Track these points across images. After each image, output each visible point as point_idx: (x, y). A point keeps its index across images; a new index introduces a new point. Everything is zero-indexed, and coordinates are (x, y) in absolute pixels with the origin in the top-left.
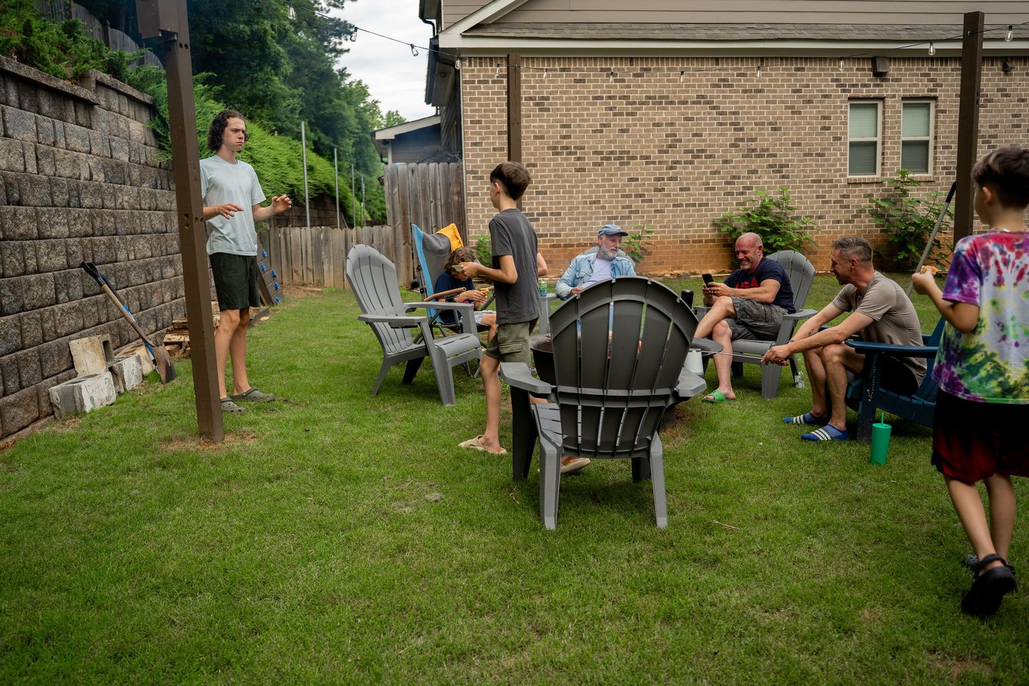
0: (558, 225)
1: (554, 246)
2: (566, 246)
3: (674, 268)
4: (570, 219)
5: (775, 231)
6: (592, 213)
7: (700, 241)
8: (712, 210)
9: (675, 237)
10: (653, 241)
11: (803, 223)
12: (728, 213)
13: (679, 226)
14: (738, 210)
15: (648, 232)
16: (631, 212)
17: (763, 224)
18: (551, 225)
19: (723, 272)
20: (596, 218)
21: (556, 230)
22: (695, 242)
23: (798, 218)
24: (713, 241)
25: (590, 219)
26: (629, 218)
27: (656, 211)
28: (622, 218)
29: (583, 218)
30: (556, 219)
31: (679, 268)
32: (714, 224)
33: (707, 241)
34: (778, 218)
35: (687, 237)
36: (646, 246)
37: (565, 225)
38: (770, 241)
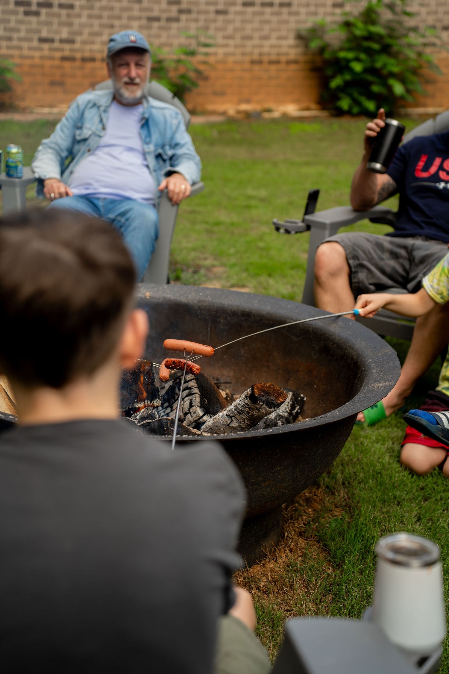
0: (70, 25)
1: (64, 59)
2: (84, 60)
3: (241, 101)
4: (90, 17)
5: (386, 49)
6: (123, 9)
7: (278, 62)
8: (297, 13)
9: (243, 54)
10: (211, 59)
11: (424, 36)
12: (319, 19)
13: (250, 38)
14: (333, 14)
15: (206, 45)
16: (181, 11)
17: (370, 37)
18: (61, 24)
19: (307, 109)
20: (130, 18)
21: (69, 33)
22: (271, 62)
23: (415, 29)
24: (295, 62)
25: (119, 18)
26: (177, 20)
27: (218, 12)
28: (169, 20)
29: (110, 17)
30: (68, 15)
31: (248, 101)
32: (300, 37)
33: (289, 62)
34: (391, 28)
35: (261, 54)
36: (201, 67)
37: (81, 25)
38: (378, 65)
